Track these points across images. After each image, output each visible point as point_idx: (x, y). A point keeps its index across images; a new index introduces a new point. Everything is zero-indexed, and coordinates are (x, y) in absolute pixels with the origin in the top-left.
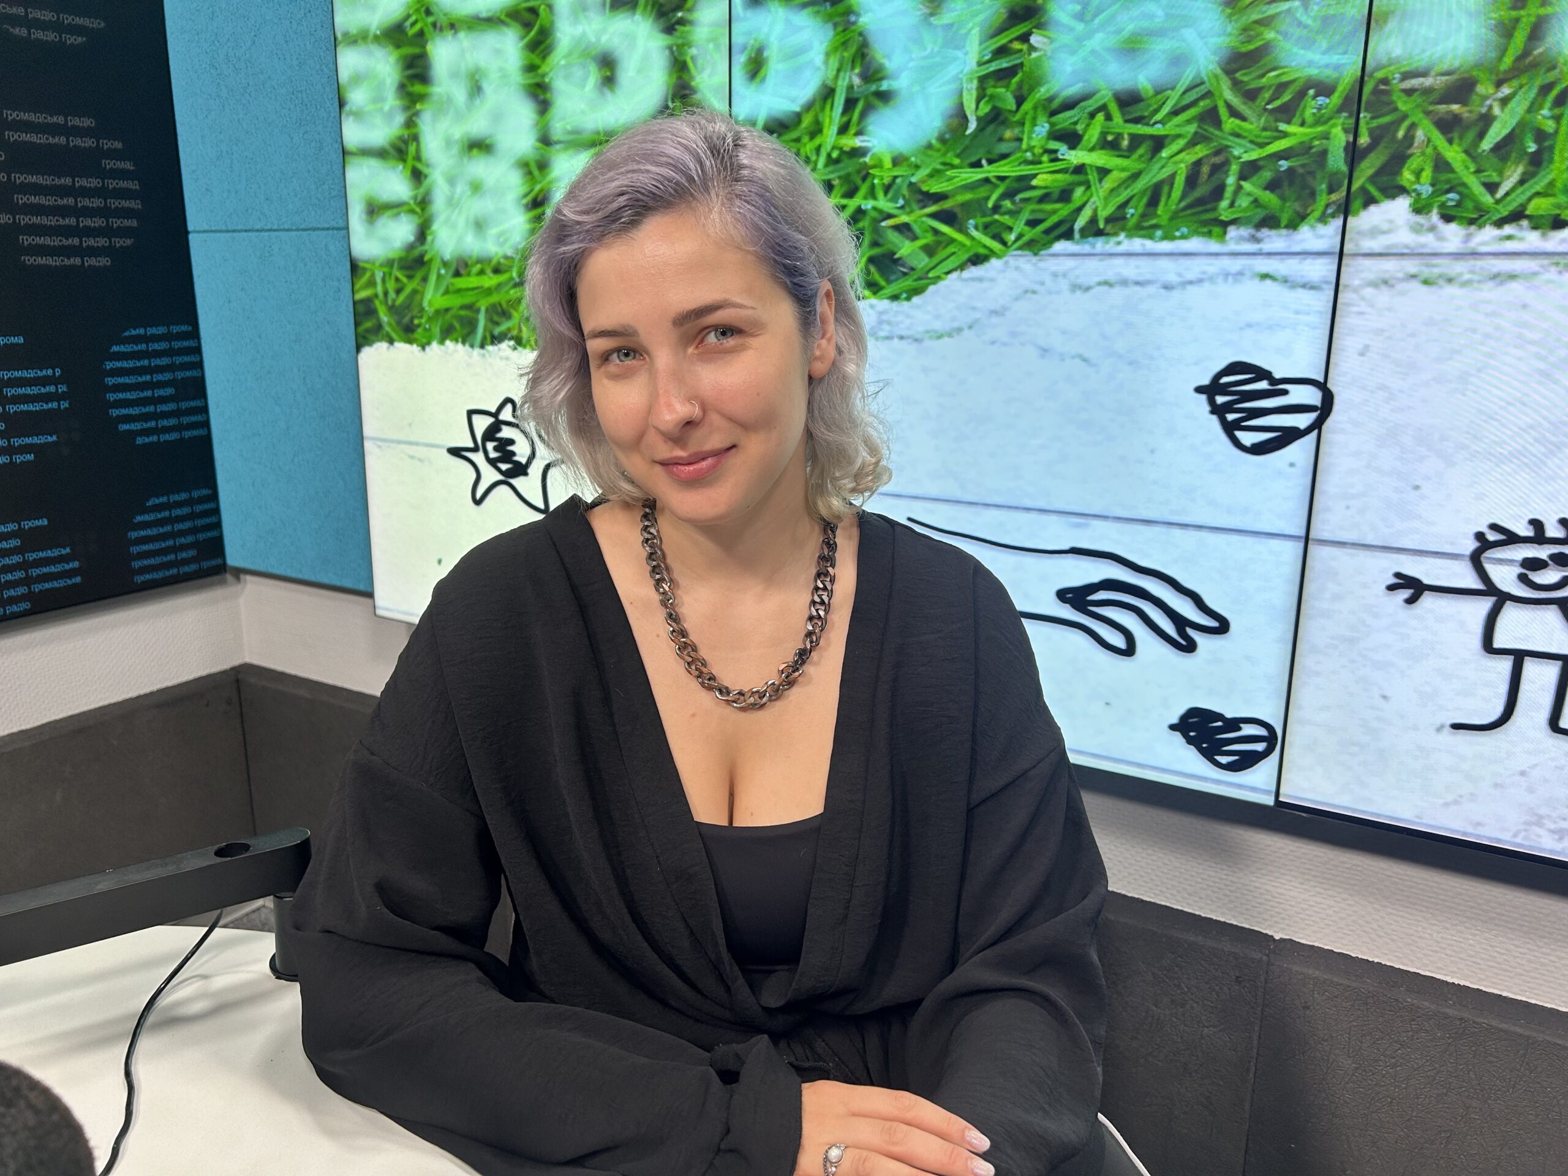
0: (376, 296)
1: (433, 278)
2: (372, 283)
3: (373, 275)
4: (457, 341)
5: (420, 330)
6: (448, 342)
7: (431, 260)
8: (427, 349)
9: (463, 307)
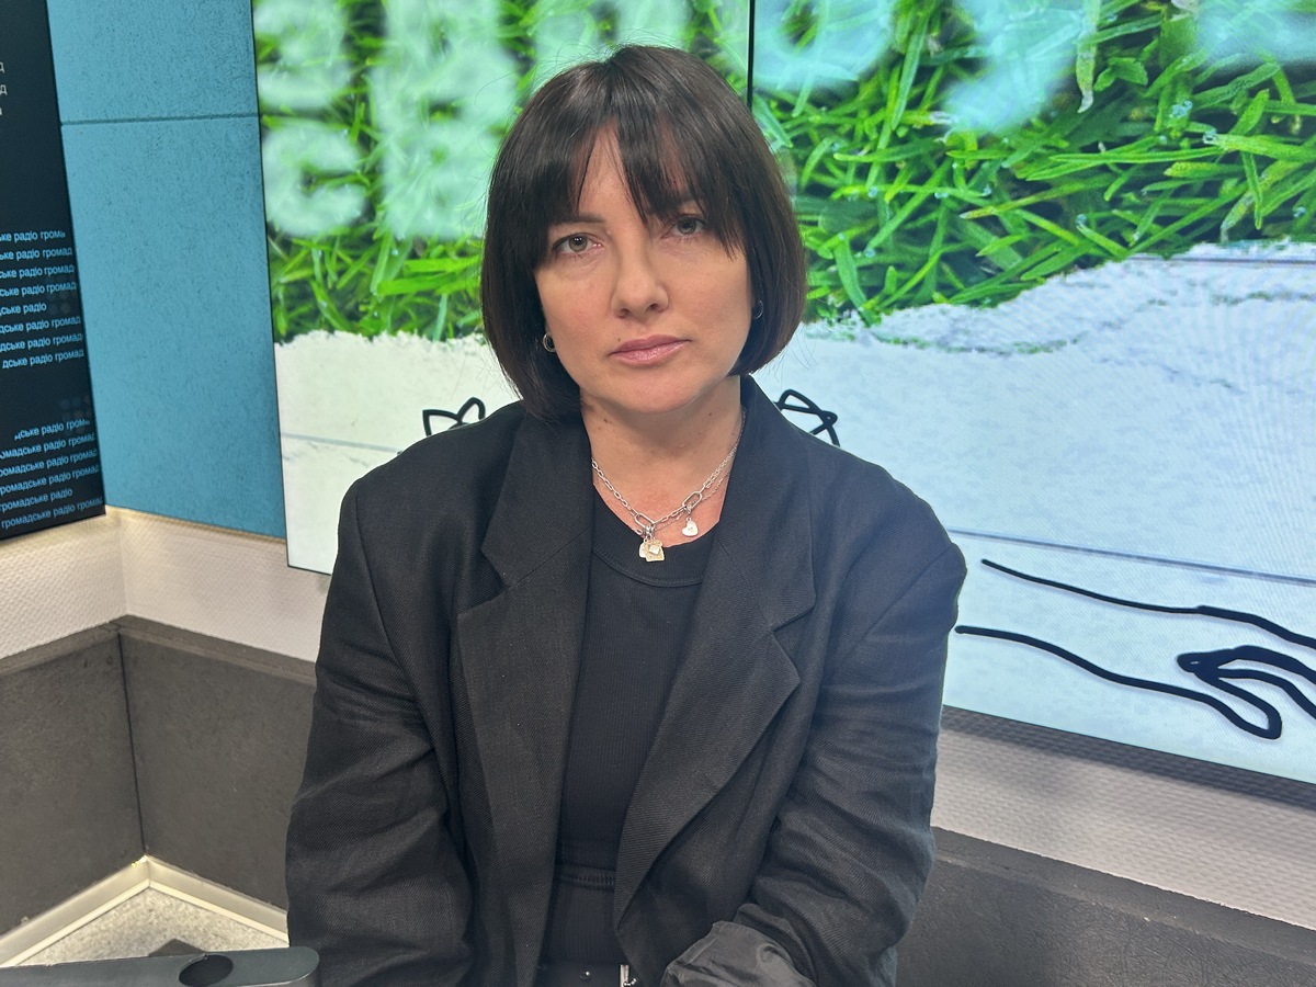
0: (313, 277)
1: (383, 260)
2: (308, 263)
3: (310, 253)
4: (412, 332)
5: (366, 318)
6: (400, 333)
7: (380, 240)
8: (375, 339)
9: (420, 294)
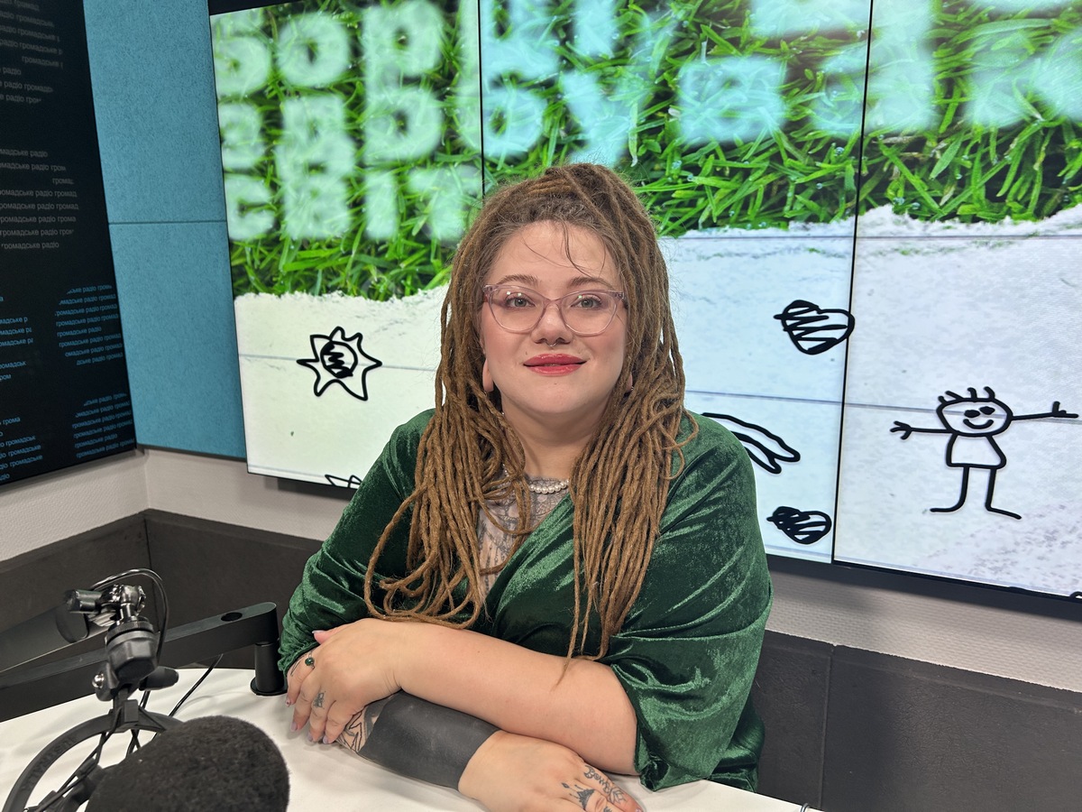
0: (246, 263)
1: (285, 251)
2: (243, 255)
3: (244, 250)
4: (303, 291)
5: (277, 285)
6: (296, 292)
7: (284, 240)
8: (282, 296)
9: (307, 270)
